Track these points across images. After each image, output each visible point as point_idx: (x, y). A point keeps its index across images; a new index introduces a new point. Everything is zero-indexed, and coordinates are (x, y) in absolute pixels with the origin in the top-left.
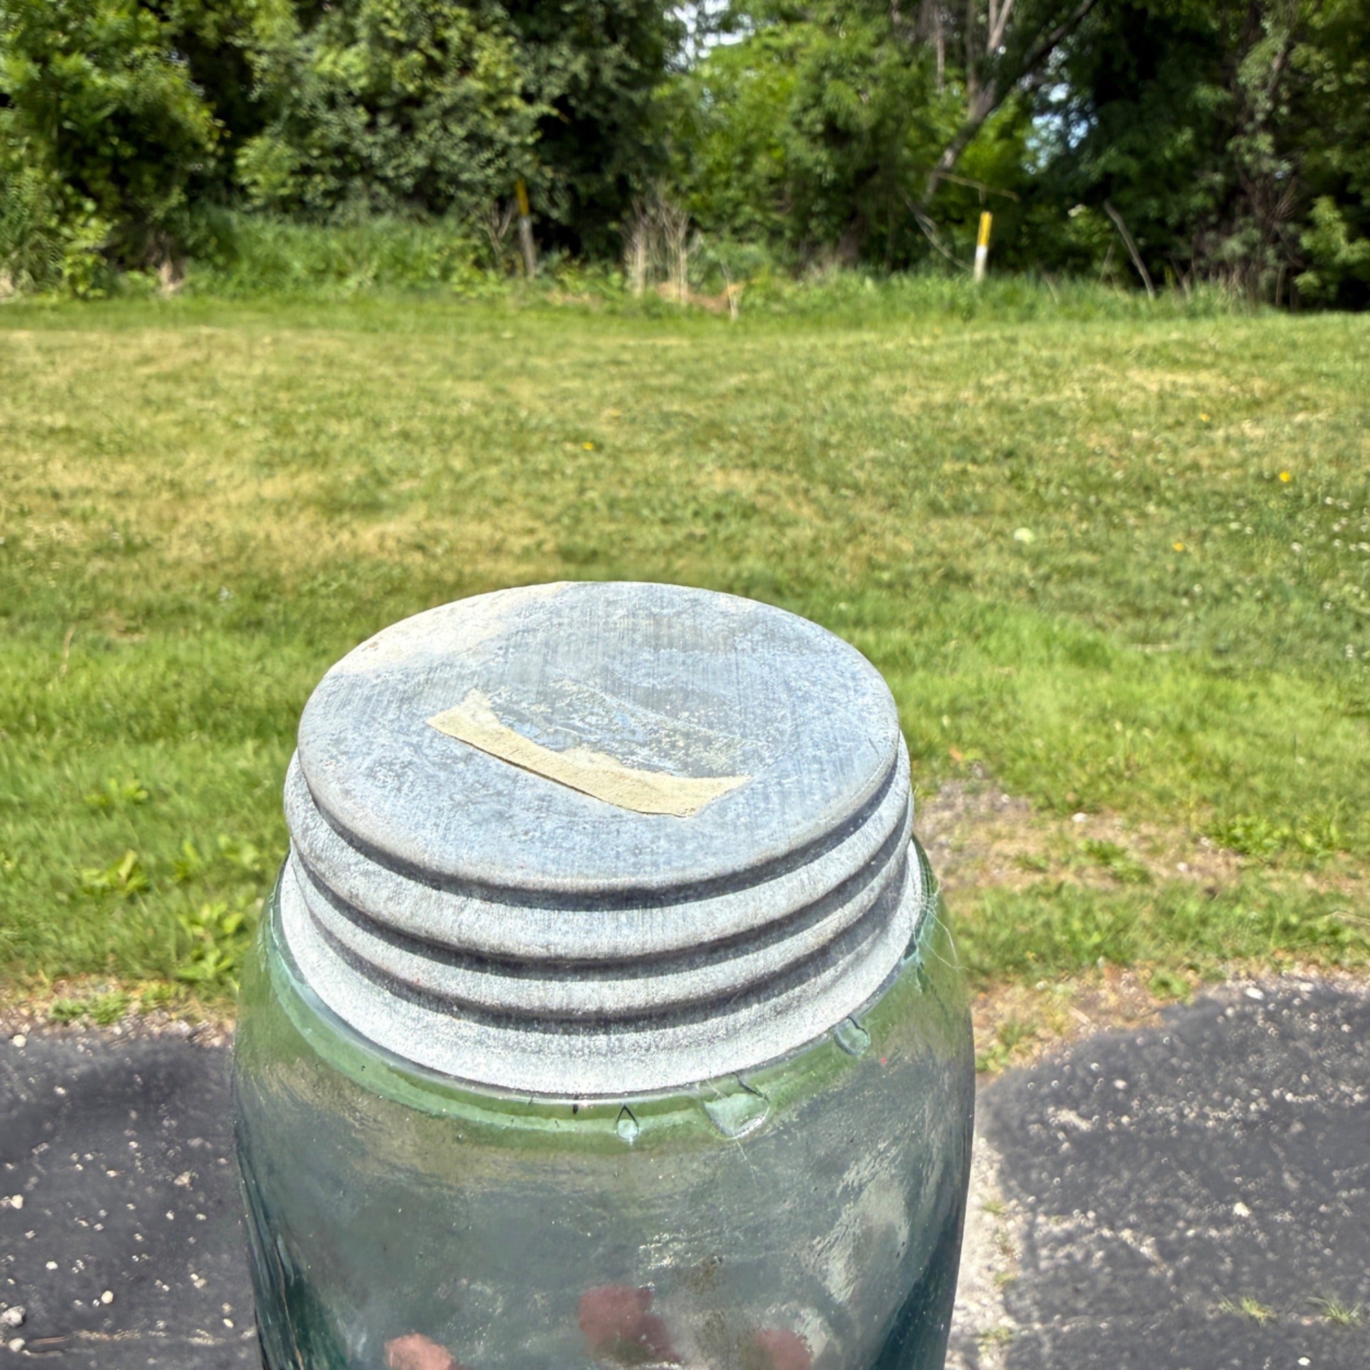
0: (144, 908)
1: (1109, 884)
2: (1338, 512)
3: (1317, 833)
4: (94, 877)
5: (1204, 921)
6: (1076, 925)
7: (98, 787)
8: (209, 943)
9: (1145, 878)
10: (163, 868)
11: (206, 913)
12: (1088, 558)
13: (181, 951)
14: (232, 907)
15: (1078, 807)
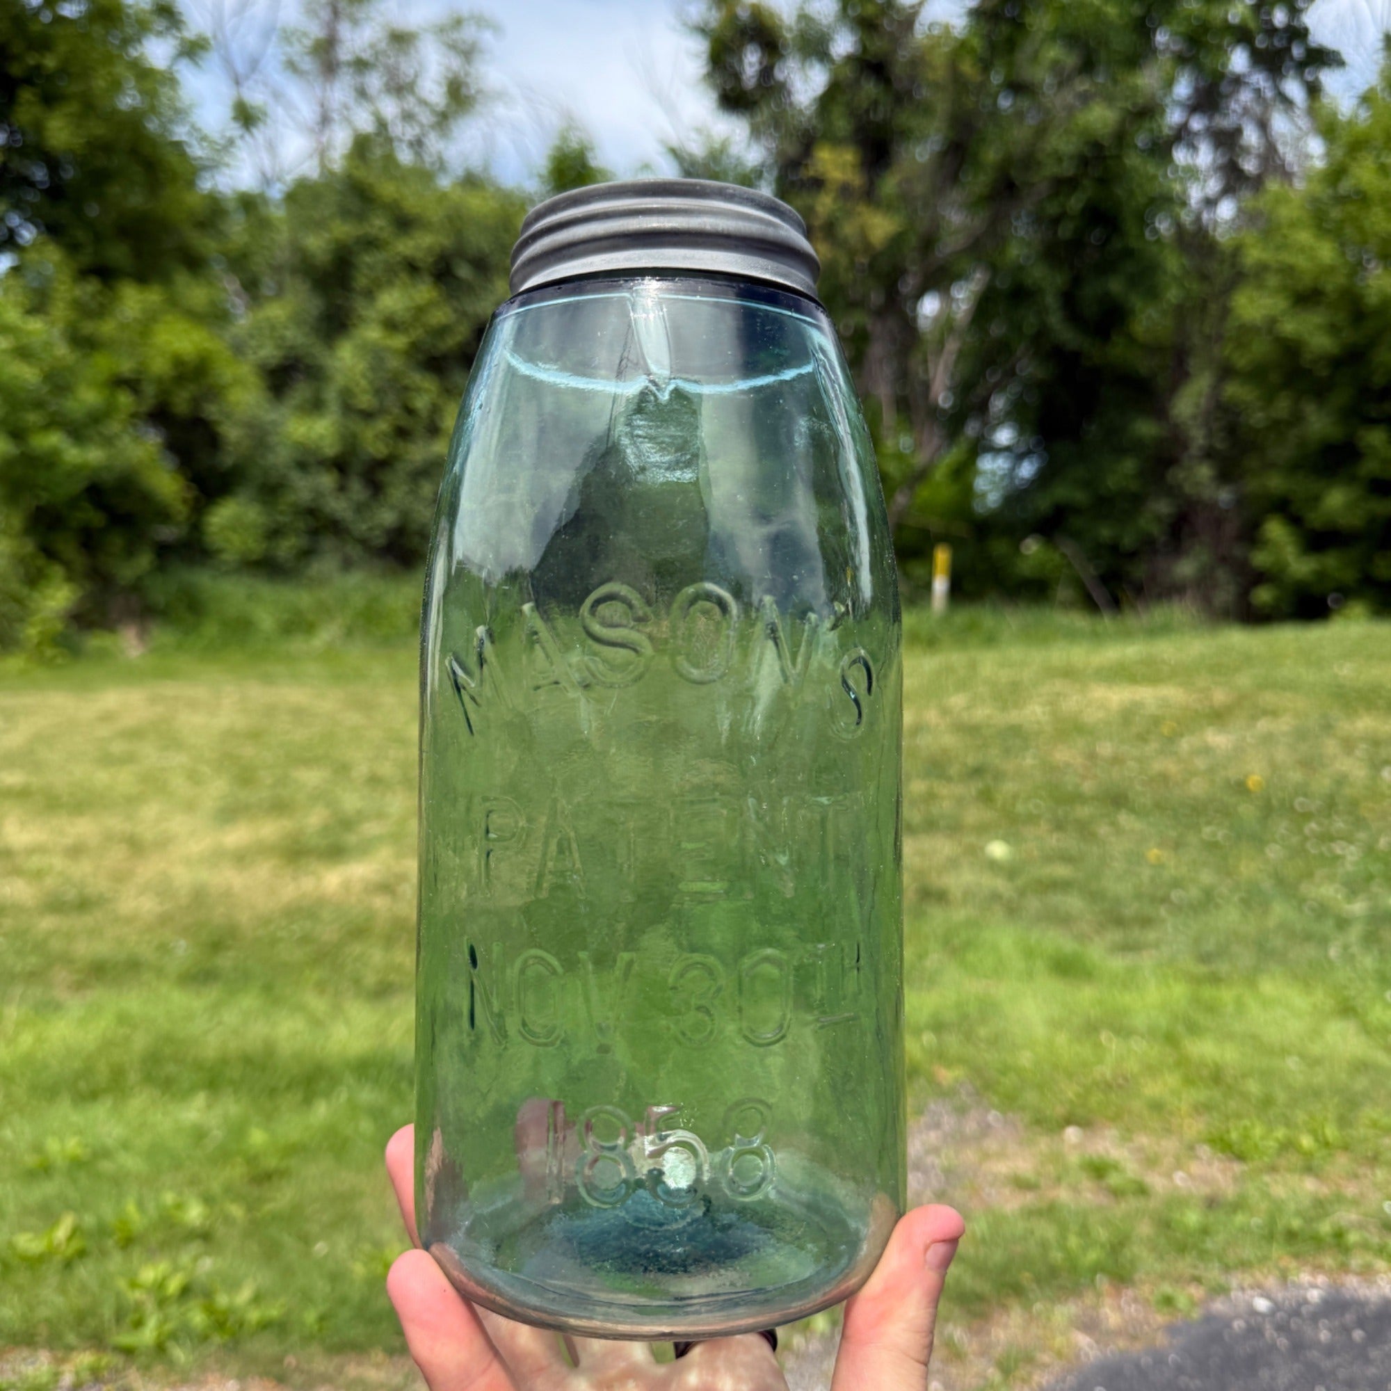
0: (84, 1272)
1: (1103, 1200)
2: (1307, 816)
3: (1314, 1133)
4: (28, 1243)
5: (1205, 1231)
6: (1073, 1242)
7: (38, 1148)
8: (150, 1306)
9: (1142, 1190)
10: (102, 1231)
11: (149, 1274)
12: (1061, 871)
13: (119, 1316)
14: (176, 1269)
15: (1068, 1121)
